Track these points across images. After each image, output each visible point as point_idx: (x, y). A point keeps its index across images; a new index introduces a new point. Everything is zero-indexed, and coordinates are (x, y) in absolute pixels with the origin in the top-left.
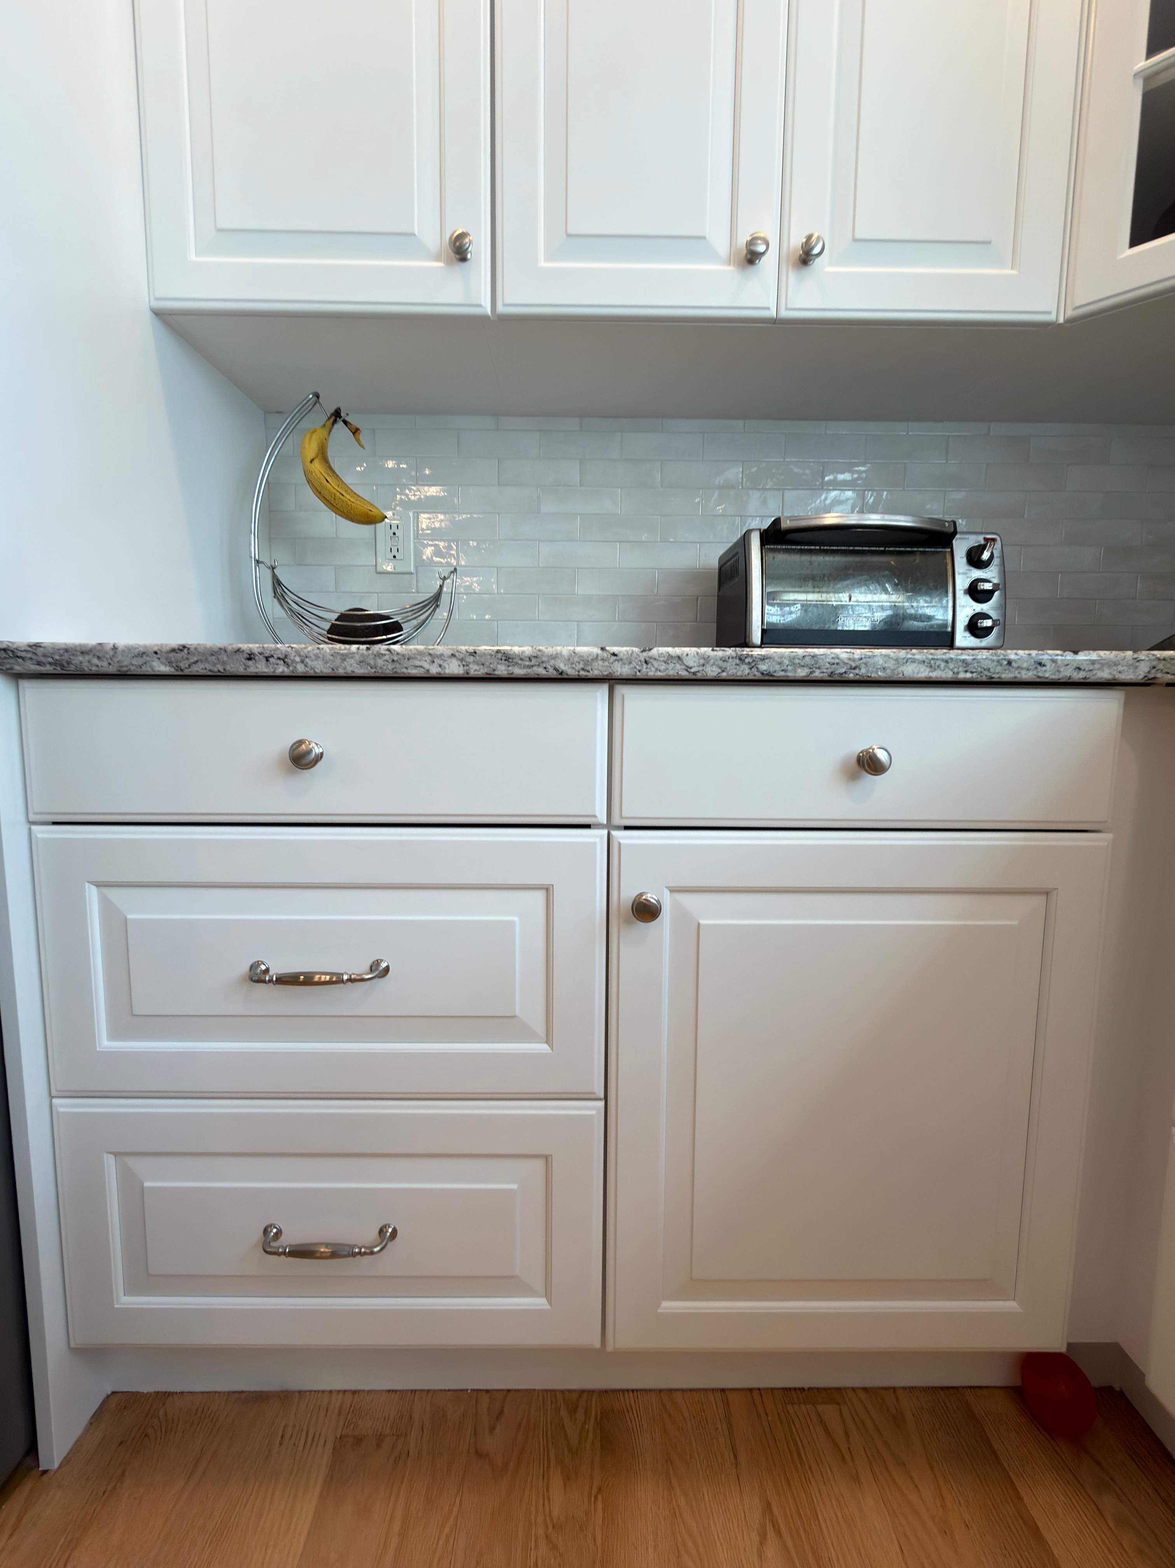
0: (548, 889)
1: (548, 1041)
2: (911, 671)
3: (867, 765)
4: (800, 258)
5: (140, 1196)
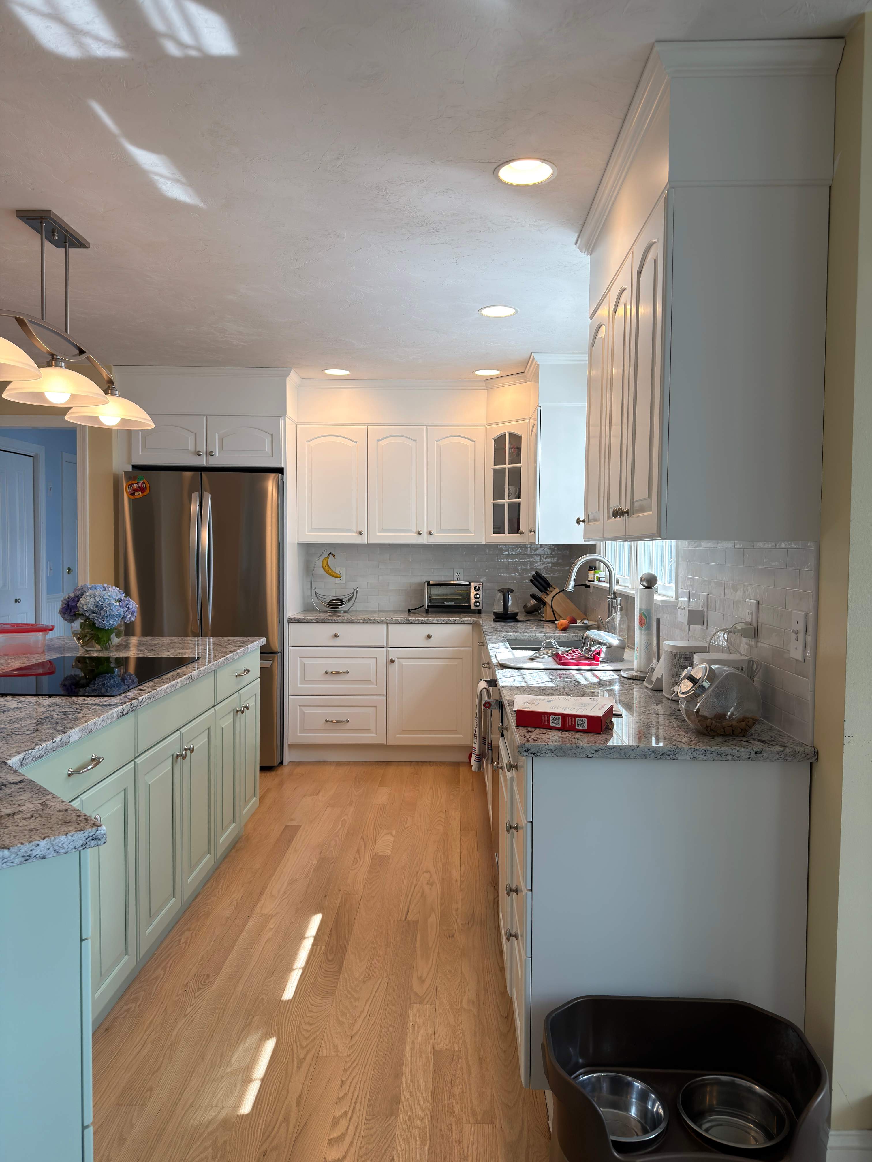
0: (376, 658)
1: (376, 685)
2: (434, 622)
3: (429, 637)
4: (430, 533)
5: (303, 714)
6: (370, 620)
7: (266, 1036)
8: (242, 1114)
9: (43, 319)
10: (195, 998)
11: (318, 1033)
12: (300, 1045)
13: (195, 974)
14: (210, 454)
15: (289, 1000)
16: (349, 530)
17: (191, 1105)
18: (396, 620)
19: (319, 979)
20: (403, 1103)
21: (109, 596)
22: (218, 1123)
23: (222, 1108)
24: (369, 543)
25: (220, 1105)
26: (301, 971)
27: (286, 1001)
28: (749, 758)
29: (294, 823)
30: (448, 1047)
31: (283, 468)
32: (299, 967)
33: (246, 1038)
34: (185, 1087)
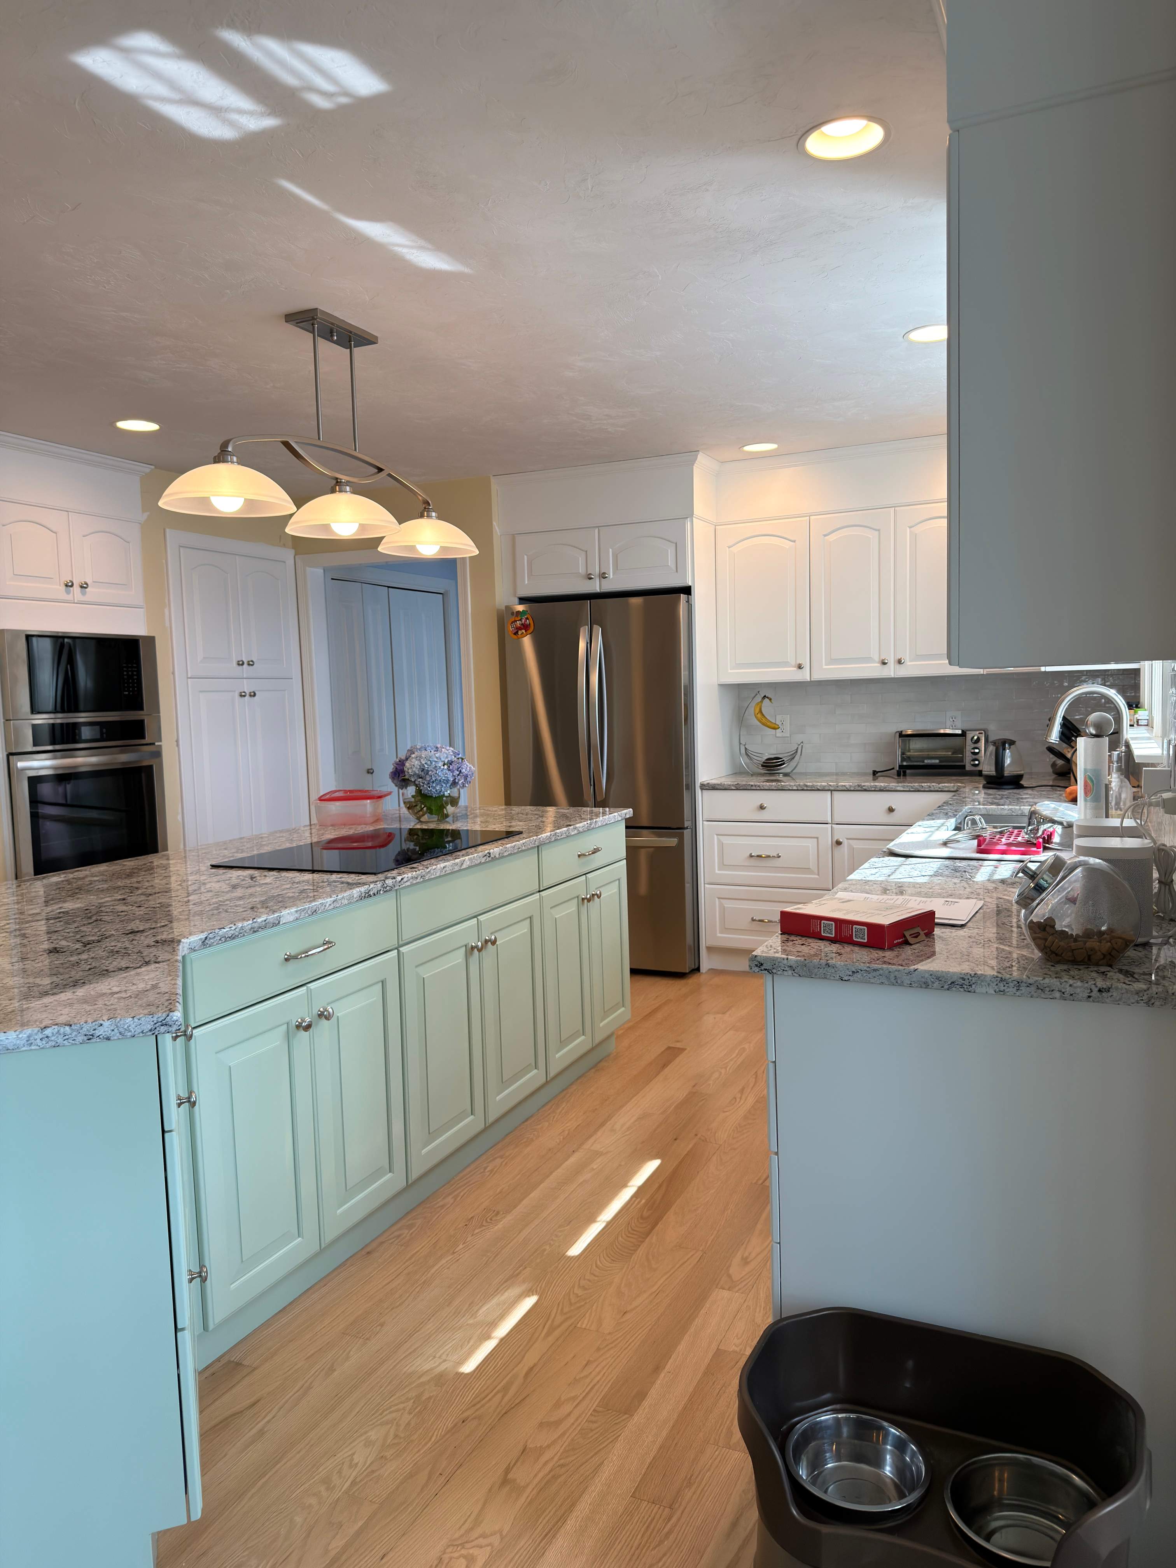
0: (817, 838)
1: (818, 875)
2: (898, 788)
3: (891, 810)
4: (899, 662)
5: (723, 909)
6: (807, 786)
7: (528, 1293)
8: (462, 1371)
9: (319, 439)
10: (472, 1235)
11: (588, 1301)
12: (562, 1309)
13: (485, 1209)
14: (603, 576)
15: (573, 1257)
16: (786, 664)
17: (414, 1351)
18: (842, 786)
19: (620, 1238)
20: (646, 1403)
21: (437, 758)
22: (433, 1375)
23: (445, 1361)
24: (812, 680)
25: (444, 1357)
26: (604, 1225)
27: (569, 1257)
28: (1089, 997)
29: (678, 1045)
30: (737, 1349)
31: (690, 587)
32: (603, 1220)
33: (506, 1290)
34: (418, 1329)
